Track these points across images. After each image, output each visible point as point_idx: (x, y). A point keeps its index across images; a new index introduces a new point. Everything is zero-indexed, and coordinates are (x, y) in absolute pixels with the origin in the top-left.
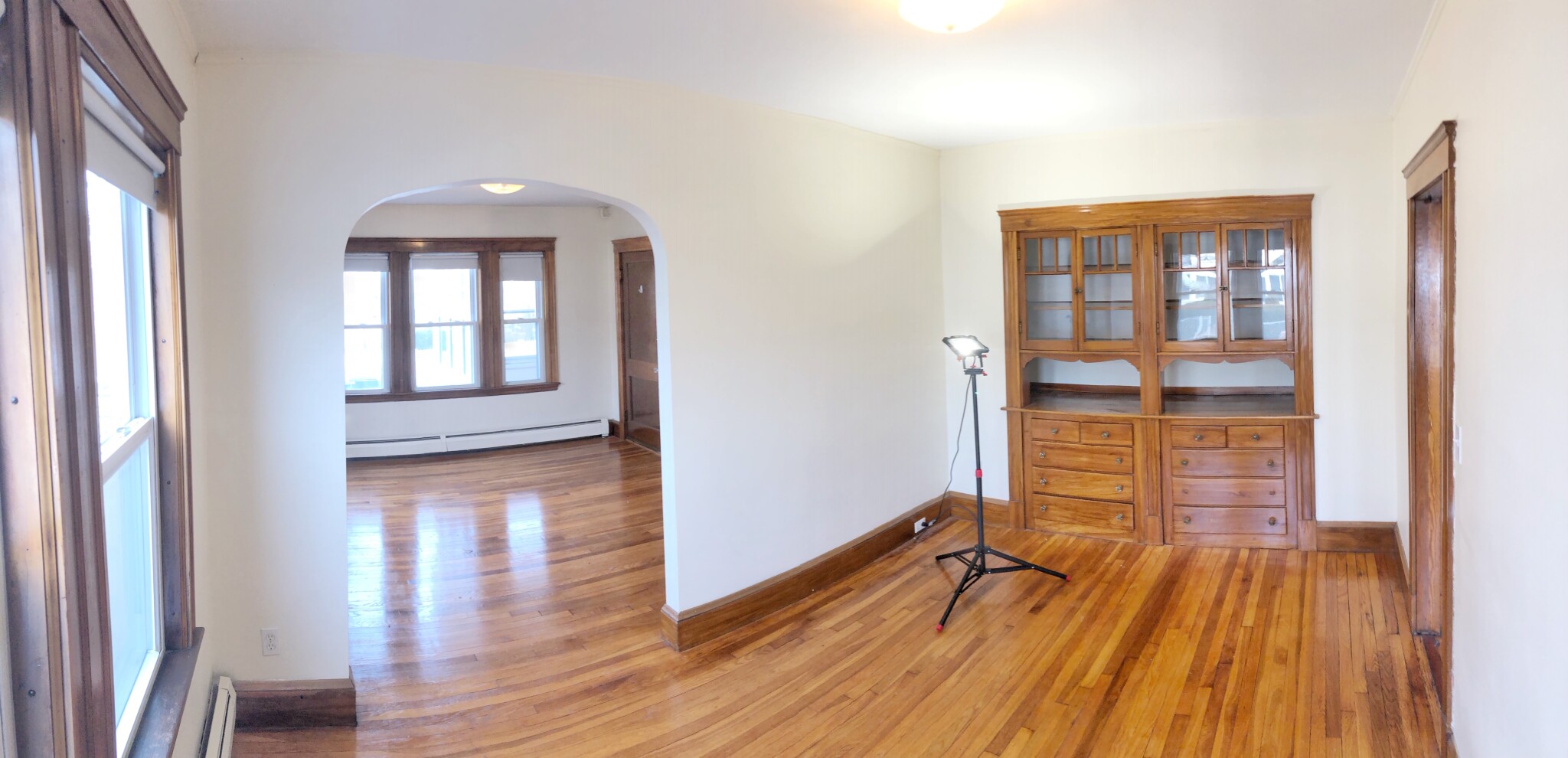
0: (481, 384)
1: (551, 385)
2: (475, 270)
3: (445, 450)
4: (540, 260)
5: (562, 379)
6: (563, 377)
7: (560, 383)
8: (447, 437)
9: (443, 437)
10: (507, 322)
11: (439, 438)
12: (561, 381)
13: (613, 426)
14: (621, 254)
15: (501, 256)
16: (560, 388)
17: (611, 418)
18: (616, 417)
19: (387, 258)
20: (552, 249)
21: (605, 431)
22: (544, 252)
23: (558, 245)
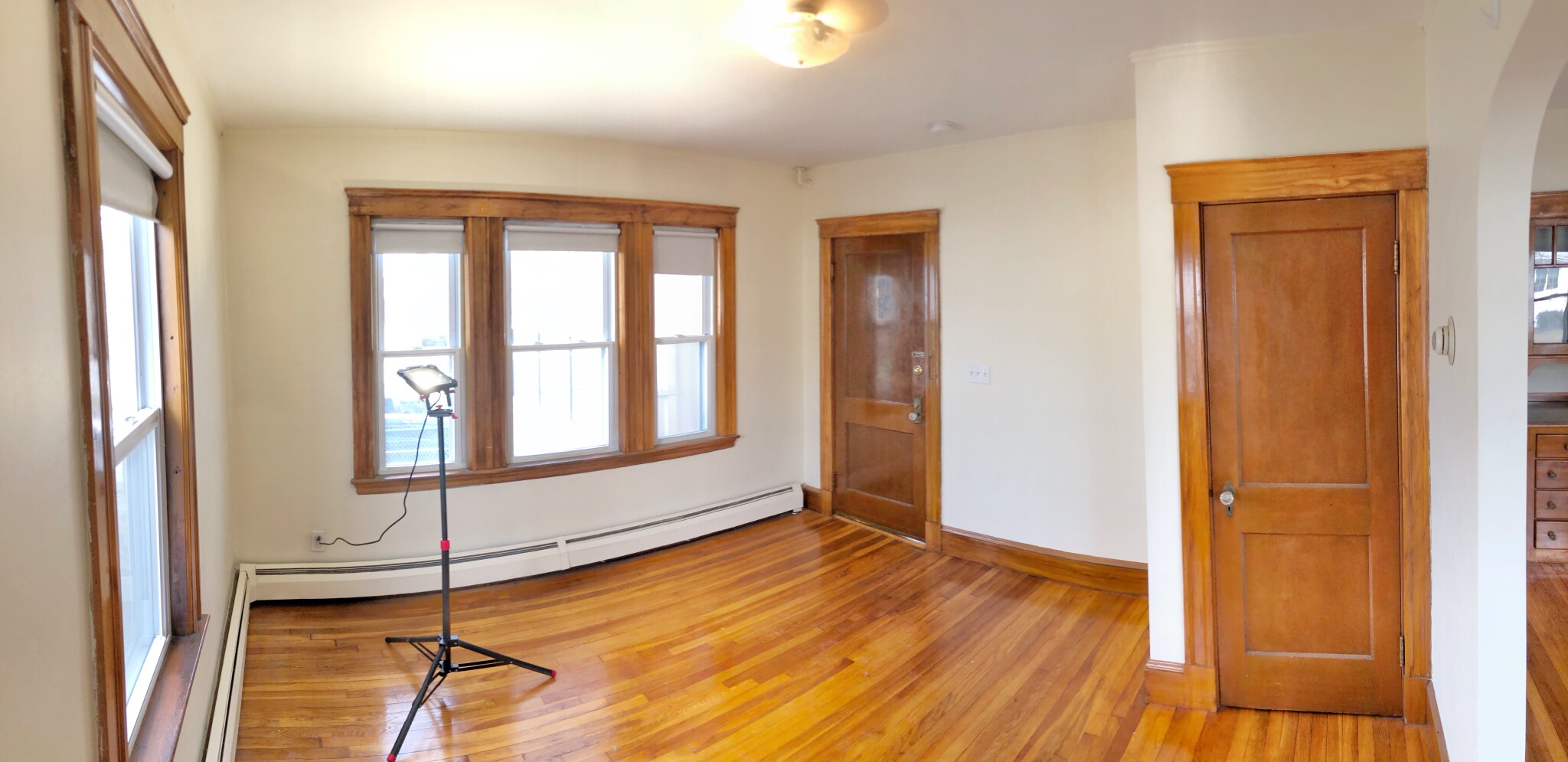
0: (620, 446)
1: (725, 438)
2: (612, 255)
3: (566, 567)
4: (712, 242)
5: (740, 431)
6: (742, 428)
7: (738, 437)
8: (568, 542)
9: (561, 542)
10: (661, 341)
11: (554, 545)
12: (740, 432)
13: (809, 497)
14: (833, 240)
15: (656, 232)
16: (738, 442)
17: (802, 482)
18: (815, 483)
19: (461, 227)
20: (732, 226)
21: (796, 503)
22: (718, 229)
23: (740, 219)
